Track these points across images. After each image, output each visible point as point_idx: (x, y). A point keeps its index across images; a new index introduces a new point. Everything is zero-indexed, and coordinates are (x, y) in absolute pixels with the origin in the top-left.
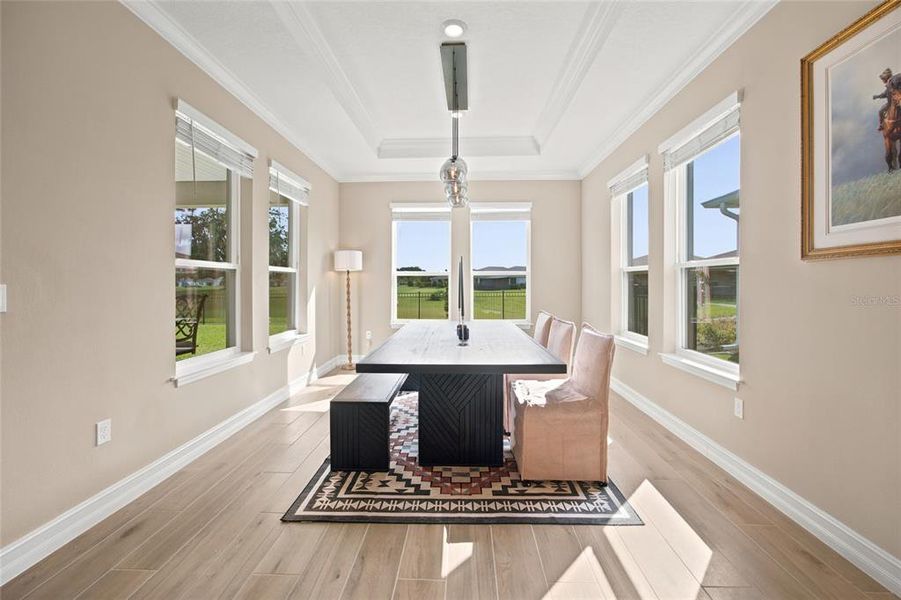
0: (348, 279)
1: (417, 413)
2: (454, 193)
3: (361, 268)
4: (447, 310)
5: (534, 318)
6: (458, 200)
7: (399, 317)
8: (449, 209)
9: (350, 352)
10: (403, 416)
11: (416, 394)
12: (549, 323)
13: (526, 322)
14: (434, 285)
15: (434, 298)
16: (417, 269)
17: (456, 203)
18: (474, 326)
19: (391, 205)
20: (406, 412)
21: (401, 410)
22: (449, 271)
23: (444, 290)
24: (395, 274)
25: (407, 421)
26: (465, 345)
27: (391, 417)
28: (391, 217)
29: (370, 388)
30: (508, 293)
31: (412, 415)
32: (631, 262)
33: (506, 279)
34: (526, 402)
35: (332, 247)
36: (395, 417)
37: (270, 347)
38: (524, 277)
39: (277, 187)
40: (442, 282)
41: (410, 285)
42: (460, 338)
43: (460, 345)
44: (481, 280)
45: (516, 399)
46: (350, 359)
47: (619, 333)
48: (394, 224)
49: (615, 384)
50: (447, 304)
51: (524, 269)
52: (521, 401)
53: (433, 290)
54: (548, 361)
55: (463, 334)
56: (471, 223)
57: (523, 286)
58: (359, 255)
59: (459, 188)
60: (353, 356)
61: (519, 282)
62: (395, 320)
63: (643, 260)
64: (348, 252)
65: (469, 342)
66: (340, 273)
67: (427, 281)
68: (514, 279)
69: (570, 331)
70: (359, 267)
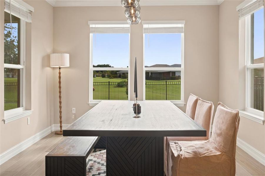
0: (60, 73)
1: (105, 164)
2: (131, 14)
3: (68, 65)
4: (127, 94)
5: (186, 100)
6: (134, 19)
7: (94, 98)
8: (128, 26)
9: (61, 122)
10: (97, 166)
11: (105, 151)
12: (196, 102)
13: (181, 102)
14: (120, 77)
15: (120, 85)
16: (108, 66)
17: (132, 21)
18: (145, 104)
19: (89, 22)
20: (99, 163)
21: (95, 162)
22: (129, 67)
23: (126, 80)
24: (92, 69)
25: (99, 169)
26: (138, 117)
27: (88, 167)
28: (89, 30)
29: (73, 147)
30: (169, 82)
31: (103, 165)
32: (253, 61)
33: (168, 73)
34: (179, 156)
35: (49, 51)
36: (91, 166)
37: (5, 119)
38: (180, 72)
39: (9, 9)
40: (123, 75)
41: (103, 76)
42: (135, 113)
43: (135, 117)
44: (152, 73)
45: (173, 154)
46: (61, 127)
47: (244, 110)
48: (91, 35)
49: (239, 142)
50: (127, 89)
51: (179, 66)
52: (176, 155)
53: (119, 80)
54: (194, 128)
55: (137, 110)
56: (144, 35)
57: (179, 78)
58: (67, 56)
59: (135, 11)
60: (63, 125)
61: (177, 75)
62: (91, 101)
63: (260, 60)
64: (59, 54)
65: (140, 115)
66: (54, 68)
67: (115, 74)
68: (174, 73)
69: (210, 108)
70: (68, 64)
